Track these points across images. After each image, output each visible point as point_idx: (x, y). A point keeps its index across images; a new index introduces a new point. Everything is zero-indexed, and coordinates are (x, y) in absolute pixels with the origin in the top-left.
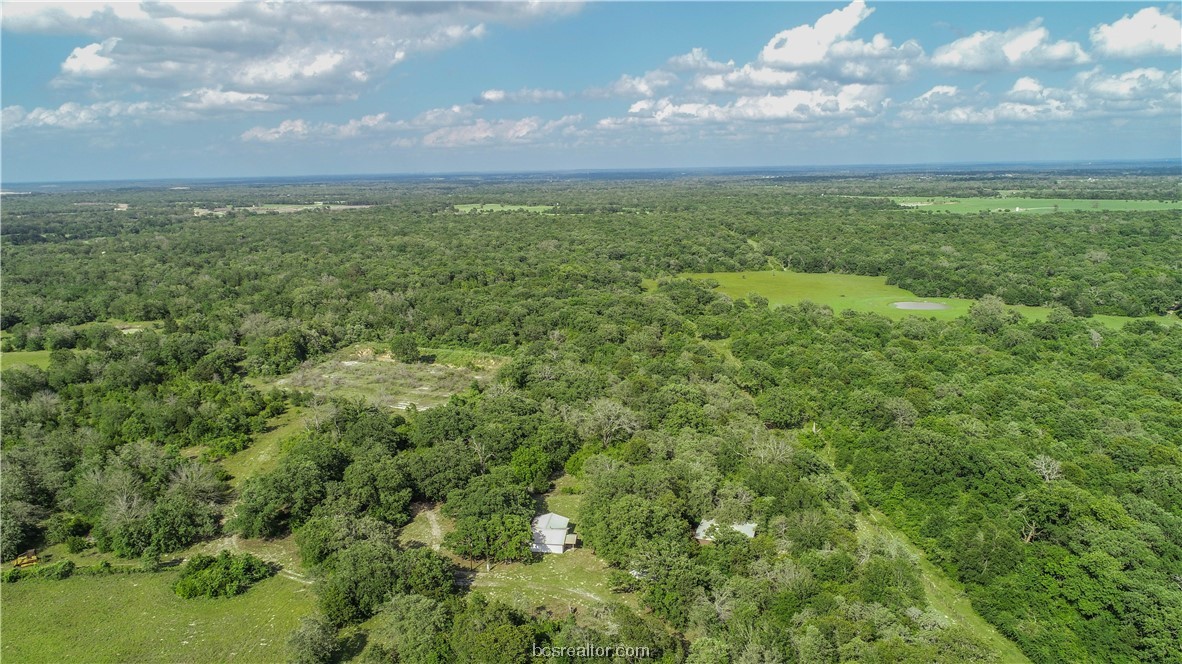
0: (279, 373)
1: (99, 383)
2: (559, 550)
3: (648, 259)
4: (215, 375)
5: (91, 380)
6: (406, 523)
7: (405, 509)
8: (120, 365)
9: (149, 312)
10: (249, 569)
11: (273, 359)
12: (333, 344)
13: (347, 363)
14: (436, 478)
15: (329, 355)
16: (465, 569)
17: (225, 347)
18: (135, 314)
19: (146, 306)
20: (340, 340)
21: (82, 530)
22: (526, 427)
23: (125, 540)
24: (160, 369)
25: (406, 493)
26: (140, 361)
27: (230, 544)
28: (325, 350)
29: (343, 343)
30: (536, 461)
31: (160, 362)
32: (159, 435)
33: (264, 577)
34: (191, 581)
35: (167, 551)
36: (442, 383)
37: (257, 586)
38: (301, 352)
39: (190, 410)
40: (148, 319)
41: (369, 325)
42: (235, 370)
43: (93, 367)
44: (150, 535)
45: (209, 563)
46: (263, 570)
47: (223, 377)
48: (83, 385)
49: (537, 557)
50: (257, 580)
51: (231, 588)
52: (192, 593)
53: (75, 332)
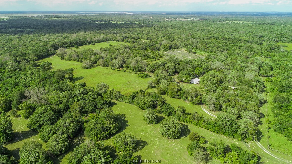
0: (165, 51)
1: (136, 49)
2: (196, 84)
3: (269, 38)
4: (154, 50)
5: (135, 48)
6: (173, 75)
7: (173, 73)
8: (139, 46)
9: (148, 38)
10: (147, 75)
11: (165, 48)
12: (177, 47)
13: (178, 51)
14: (180, 69)
15: (175, 49)
16: (179, 83)
17: (157, 45)
18: (146, 39)
19: (148, 37)
20: (179, 47)
21: (128, 67)
22: (201, 64)
23: (133, 68)
24: (146, 48)
25: (174, 70)
26: (143, 46)
27: (146, 73)
28: (175, 48)
29: (179, 48)
30: (200, 70)
31: (146, 47)
32: (142, 57)
33: (149, 77)
34: (140, 75)
35: (138, 72)
36: (194, 57)
37: (148, 78)
38: (170, 48)
39: (147, 54)
40: (148, 40)
41: (186, 45)
42: (158, 50)
43: (136, 46)
44: (136, 69)
45: (142, 73)
46: (149, 76)
47: (155, 50)
48: (134, 49)
49: (192, 84)
50: (148, 77)
51: (144, 77)
52: (139, 77)
53: (135, 40)
